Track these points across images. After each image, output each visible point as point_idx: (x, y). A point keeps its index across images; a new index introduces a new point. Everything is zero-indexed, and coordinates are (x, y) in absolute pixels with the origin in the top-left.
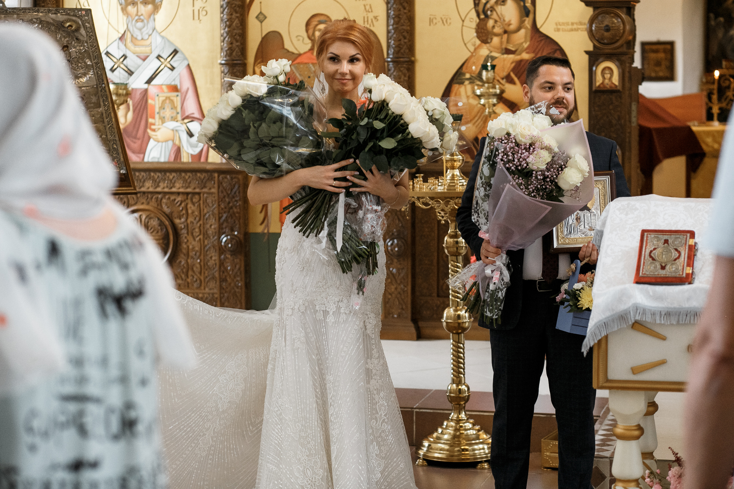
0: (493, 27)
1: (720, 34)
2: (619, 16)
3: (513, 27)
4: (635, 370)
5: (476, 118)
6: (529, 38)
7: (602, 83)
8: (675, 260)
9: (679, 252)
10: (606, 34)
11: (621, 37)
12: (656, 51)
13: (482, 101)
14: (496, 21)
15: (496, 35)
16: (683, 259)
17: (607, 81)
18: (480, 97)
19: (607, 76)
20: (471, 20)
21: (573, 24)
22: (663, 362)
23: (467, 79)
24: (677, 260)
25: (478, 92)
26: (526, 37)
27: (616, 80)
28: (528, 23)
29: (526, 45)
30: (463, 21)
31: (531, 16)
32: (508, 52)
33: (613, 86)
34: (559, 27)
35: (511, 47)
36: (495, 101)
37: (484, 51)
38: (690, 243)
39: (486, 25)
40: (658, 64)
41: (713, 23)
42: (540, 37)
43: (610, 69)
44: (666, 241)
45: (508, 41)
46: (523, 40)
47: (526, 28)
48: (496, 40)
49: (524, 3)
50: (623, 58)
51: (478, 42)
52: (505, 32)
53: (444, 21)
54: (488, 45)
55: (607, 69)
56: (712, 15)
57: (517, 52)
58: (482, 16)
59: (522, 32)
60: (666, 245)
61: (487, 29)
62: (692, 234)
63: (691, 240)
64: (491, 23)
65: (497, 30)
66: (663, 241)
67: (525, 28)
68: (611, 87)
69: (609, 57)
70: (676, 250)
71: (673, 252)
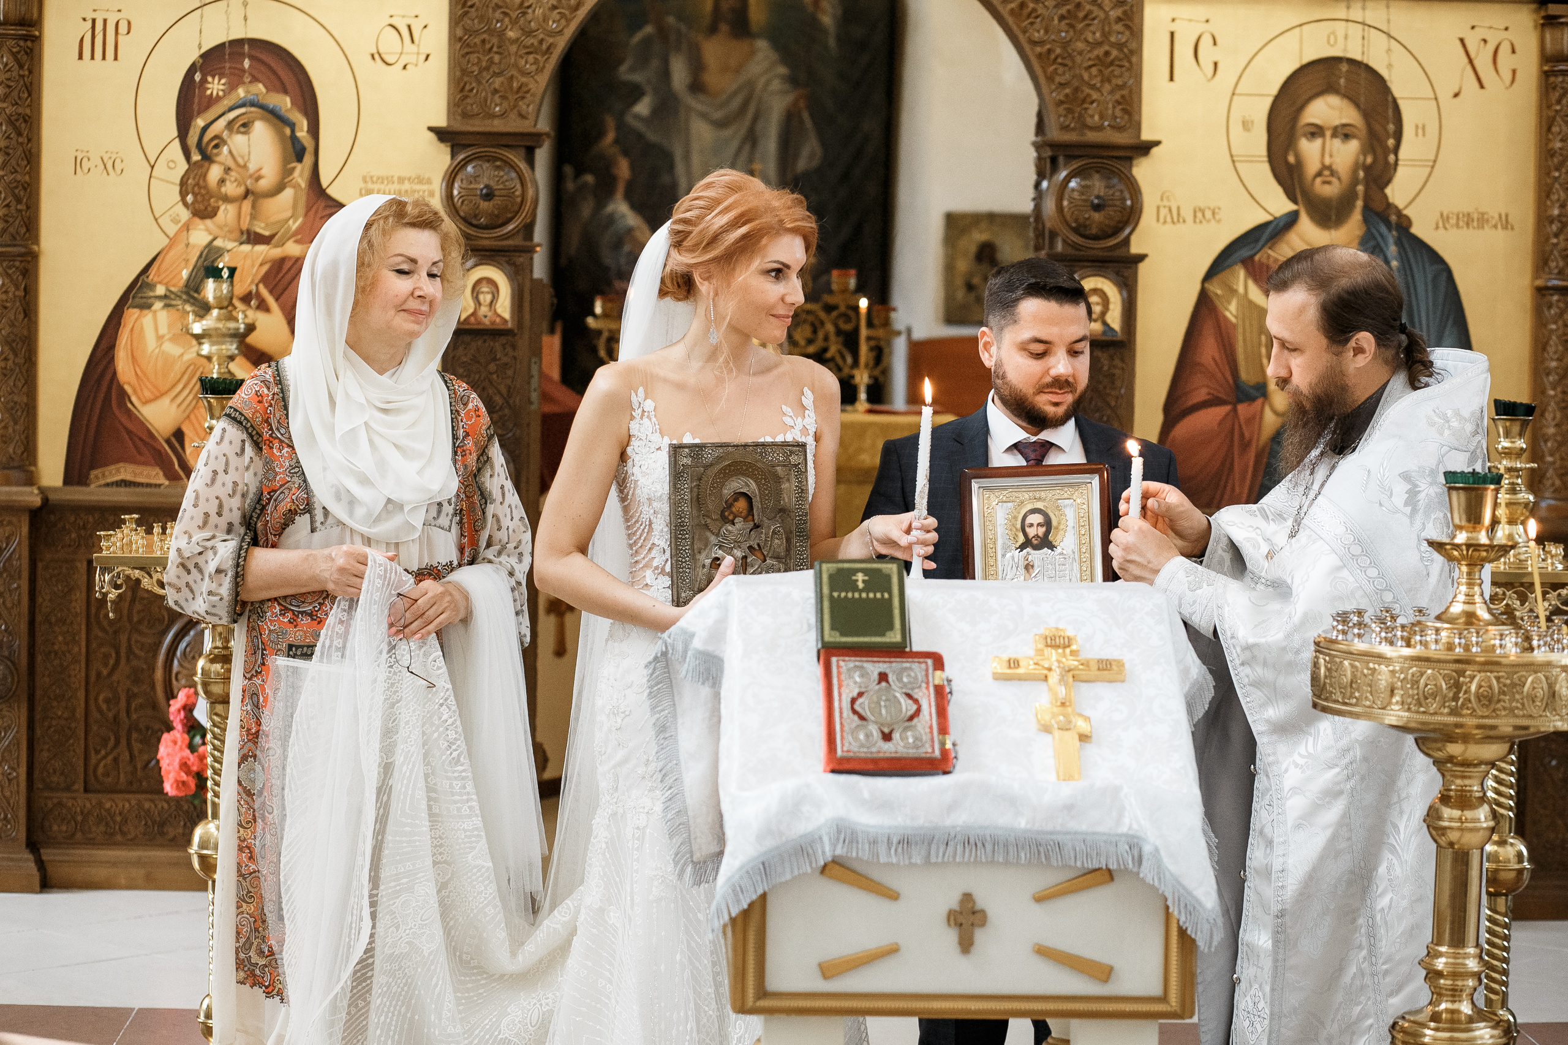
0: (222, 181)
2: (513, 167)
3: (264, 184)
4: (827, 970)
5: (180, 386)
6: (301, 209)
7: (474, 314)
8: (911, 718)
9: (916, 701)
10: (484, 205)
11: (517, 213)
13: (206, 349)
14: (227, 170)
15: (227, 199)
16: (928, 718)
17: (483, 310)
18: (198, 338)
19: (486, 298)
20: (171, 165)
21: (401, 180)
22: (892, 951)
23: (160, 298)
24: (915, 720)
25: (197, 328)
26: (295, 206)
28: (301, 175)
29: (294, 225)
30: (153, 167)
31: (308, 159)
32: (254, 238)
33: (498, 320)
34: (370, 186)
35: (260, 229)
36: (232, 348)
37: (200, 236)
38: (937, 682)
39: (205, 176)
41: (570, 186)
42: (326, 207)
43: (492, 282)
44: (883, 677)
45: (253, 217)
46: (289, 213)
47: (296, 186)
48: (226, 213)
49: (293, 131)
50: (521, 260)
51: (185, 214)
52: (247, 193)
53: (109, 165)
54: (208, 222)
55: (484, 282)
57: (274, 241)
58: (196, 157)
59: (288, 194)
60: (884, 684)
61: (206, 187)
62: (937, 660)
63: (938, 673)
64: (215, 173)
65: (231, 189)
66: (875, 676)
67: (294, 187)
68: (493, 323)
69: (490, 256)
70: (909, 696)
71: (903, 700)
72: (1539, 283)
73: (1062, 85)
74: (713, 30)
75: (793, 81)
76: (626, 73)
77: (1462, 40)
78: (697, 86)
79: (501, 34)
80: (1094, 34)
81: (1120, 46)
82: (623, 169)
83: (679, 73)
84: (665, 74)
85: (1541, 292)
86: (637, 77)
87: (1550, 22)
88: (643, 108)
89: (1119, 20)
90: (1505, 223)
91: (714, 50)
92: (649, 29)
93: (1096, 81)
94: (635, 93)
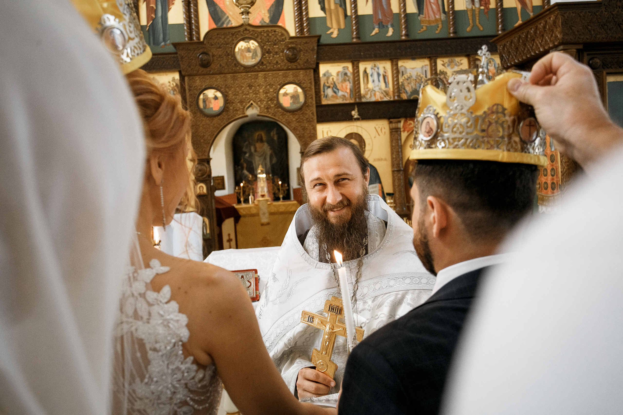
1: (240, 172)
2: (204, 165)
8: (249, 287)
9: (250, 282)
10: (200, 172)
11: (206, 173)
12: (217, 180)
16: (253, 286)
17: (201, 192)
19: (201, 189)
24: (250, 287)
27: (205, 191)
33: (204, 193)
38: (256, 277)
40: (219, 184)
43: (202, 186)
44: (242, 277)
50: (208, 182)
56: (236, 166)
60: (242, 279)
62: (256, 271)
63: (256, 274)
66: (240, 277)
69: (202, 181)
70: (248, 281)
71: (247, 283)
72: (393, 169)
73: (303, 142)
74: (257, 142)
75: (271, 149)
76: (244, 150)
77: (375, 128)
78: (256, 151)
79: (200, 141)
80: (308, 132)
81: (313, 134)
82: (245, 165)
83: (253, 149)
84: (250, 149)
85: (393, 171)
86: (246, 150)
87: (391, 123)
88: (247, 155)
89: (312, 129)
90: (386, 160)
91: (258, 145)
92: (247, 143)
93: (309, 140)
94: (245, 153)
